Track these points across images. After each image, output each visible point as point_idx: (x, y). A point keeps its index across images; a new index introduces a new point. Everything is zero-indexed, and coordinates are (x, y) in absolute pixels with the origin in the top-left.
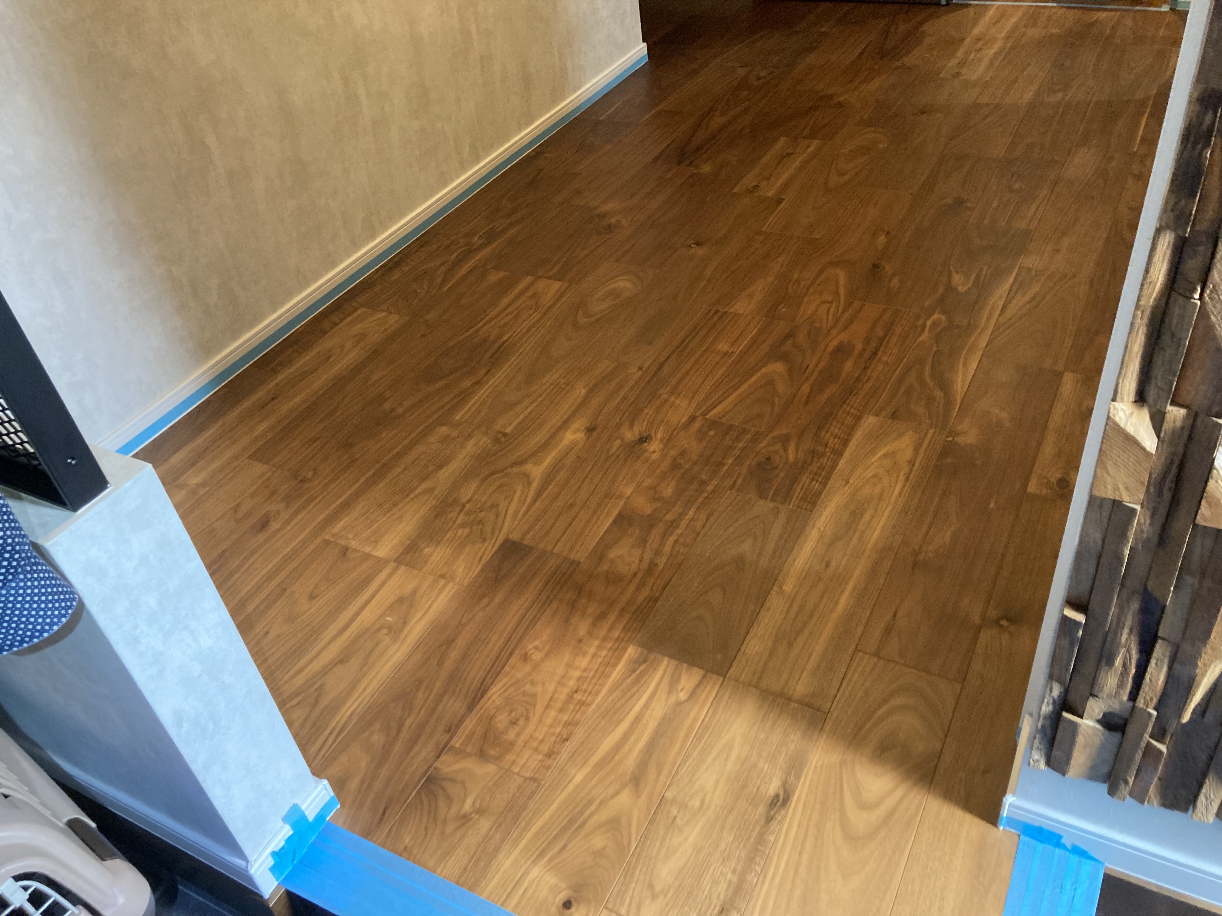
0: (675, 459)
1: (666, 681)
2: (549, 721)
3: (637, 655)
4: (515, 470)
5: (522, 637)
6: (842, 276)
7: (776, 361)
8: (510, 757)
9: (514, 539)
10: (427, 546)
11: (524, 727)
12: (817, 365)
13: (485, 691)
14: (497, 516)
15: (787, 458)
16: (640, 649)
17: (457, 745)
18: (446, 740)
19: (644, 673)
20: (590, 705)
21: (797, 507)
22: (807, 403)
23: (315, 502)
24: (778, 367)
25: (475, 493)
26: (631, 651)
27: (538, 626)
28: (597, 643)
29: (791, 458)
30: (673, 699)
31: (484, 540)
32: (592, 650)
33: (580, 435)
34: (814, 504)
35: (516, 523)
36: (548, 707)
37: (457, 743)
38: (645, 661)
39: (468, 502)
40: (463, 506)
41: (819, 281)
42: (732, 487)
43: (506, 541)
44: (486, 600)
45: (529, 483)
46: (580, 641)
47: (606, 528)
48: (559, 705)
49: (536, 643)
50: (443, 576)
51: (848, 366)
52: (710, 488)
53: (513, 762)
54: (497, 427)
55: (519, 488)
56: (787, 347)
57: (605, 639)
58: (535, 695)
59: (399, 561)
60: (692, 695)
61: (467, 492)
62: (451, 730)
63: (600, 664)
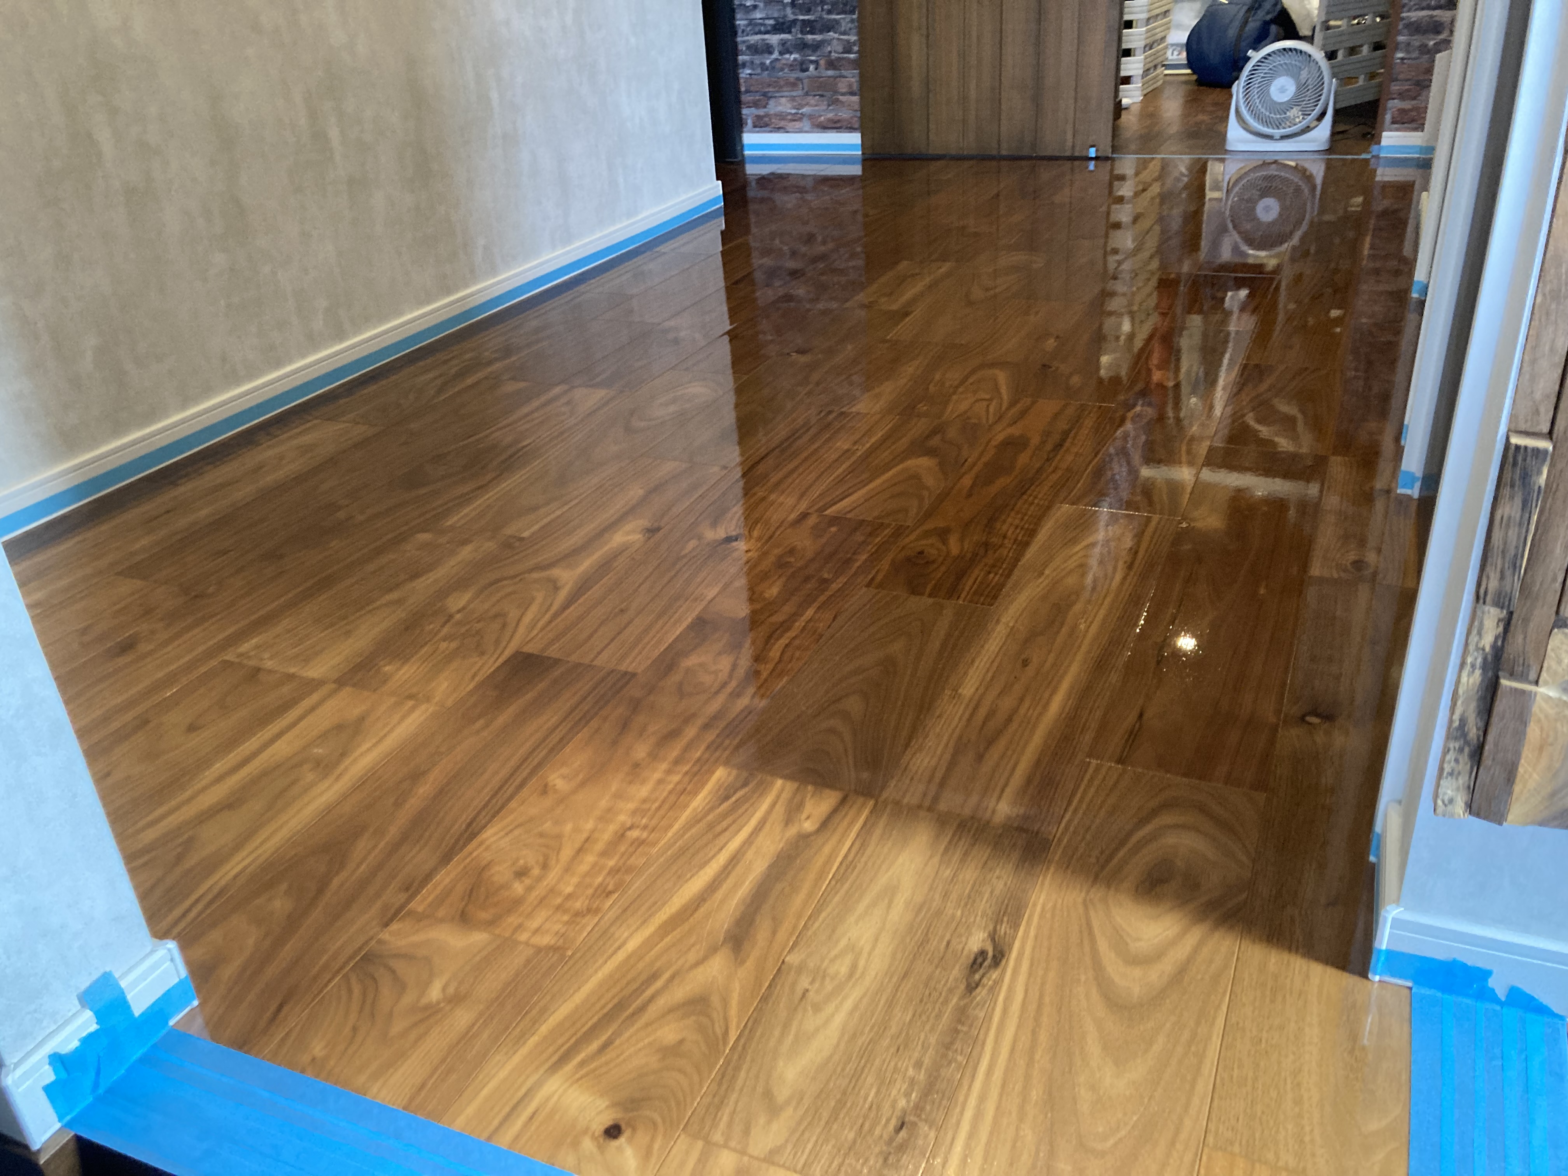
0: (780, 557)
1: (780, 809)
2: (584, 868)
3: (731, 778)
4: (535, 575)
5: (540, 765)
6: (1002, 377)
7: (920, 456)
8: (513, 920)
9: (531, 651)
10: (390, 663)
11: (539, 879)
12: (979, 459)
13: (474, 836)
14: (504, 626)
15: (948, 553)
16: (734, 772)
17: (420, 909)
18: (403, 900)
19: (745, 799)
20: (654, 844)
21: (970, 602)
22: (969, 495)
23: (214, 619)
24: (923, 463)
25: (470, 602)
26: (720, 774)
27: (568, 749)
28: (664, 766)
29: (955, 550)
30: (792, 831)
31: (483, 653)
32: (657, 775)
33: (637, 537)
34: (995, 597)
35: (535, 632)
36: (580, 851)
37: (418, 905)
38: (745, 784)
39: (459, 611)
40: (451, 616)
41: (971, 380)
42: (868, 585)
43: (517, 654)
44: (481, 723)
45: (556, 589)
46: (636, 765)
47: (678, 633)
48: (599, 846)
49: (565, 771)
50: (410, 697)
51: (1023, 459)
52: (835, 586)
53: (520, 926)
54: (509, 530)
55: (539, 596)
56: (935, 441)
57: (677, 762)
58: (559, 837)
59: (341, 682)
60: (825, 824)
61: (457, 602)
62: (412, 888)
63: (670, 792)
